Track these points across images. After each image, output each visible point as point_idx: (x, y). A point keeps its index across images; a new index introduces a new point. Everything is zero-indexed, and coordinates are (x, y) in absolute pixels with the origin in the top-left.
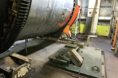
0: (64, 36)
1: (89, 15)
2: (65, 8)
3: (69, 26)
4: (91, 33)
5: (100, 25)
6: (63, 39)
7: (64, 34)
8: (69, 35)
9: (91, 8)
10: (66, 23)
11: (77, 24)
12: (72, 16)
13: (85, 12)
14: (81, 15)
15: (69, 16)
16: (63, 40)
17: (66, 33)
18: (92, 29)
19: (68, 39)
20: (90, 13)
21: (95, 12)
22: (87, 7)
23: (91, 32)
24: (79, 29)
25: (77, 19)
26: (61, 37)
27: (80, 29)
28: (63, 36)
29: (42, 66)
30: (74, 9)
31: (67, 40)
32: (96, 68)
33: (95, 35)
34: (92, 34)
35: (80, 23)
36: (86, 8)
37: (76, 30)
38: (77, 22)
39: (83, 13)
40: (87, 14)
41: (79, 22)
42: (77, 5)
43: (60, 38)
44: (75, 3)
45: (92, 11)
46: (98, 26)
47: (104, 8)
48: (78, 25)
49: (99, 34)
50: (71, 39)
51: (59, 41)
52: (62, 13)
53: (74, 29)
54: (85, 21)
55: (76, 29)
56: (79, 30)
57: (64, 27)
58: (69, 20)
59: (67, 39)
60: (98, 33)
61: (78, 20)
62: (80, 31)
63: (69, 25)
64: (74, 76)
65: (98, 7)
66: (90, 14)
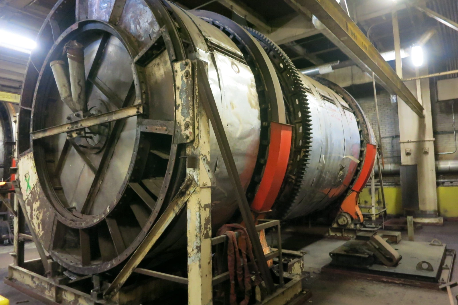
0: (344, 221)
1: (406, 160)
2: (344, 157)
3: (355, 194)
4: (422, 212)
5: (446, 184)
6: (342, 228)
7: (344, 214)
8: (358, 215)
9: (408, 142)
10: (346, 188)
11: (373, 188)
12: (359, 168)
13: (393, 151)
14: (380, 160)
15: (352, 170)
16: (341, 232)
17: (348, 213)
18: (424, 200)
19: (355, 227)
20: (408, 154)
21: (421, 151)
22: (398, 136)
23: (421, 207)
24: (381, 202)
25: (373, 172)
26: (338, 224)
27: (386, 202)
28: (341, 221)
29: (318, 272)
30: (362, 152)
31: (354, 231)
32: (425, 266)
33: (436, 217)
34: (424, 214)
35: (381, 185)
36: (395, 140)
37: (373, 204)
38: (374, 181)
39: (389, 154)
40: (400, 157)
41: (380, 181)
42: (368, 143)
43: (335, 226)
44: (363, 139)
45: (411, 147)
46: (441, 188)
47: (451, 135)
48: (376, 189)
49: (449, 215)
50: (365, 227)
51: (332, 234)
52: (339, 168)
53: (366, 202)
54: (396, 178)
55: (373, 201)
56: (382, 206)
57: (342, 197)
58: (353, 180)
59: (352, 226)
60: (446, 211)
61: (377, 175)
62: (384, 207)
63: (353, 191)
64: (385, 280)
65: (429, 136)
66: (409, 157)
